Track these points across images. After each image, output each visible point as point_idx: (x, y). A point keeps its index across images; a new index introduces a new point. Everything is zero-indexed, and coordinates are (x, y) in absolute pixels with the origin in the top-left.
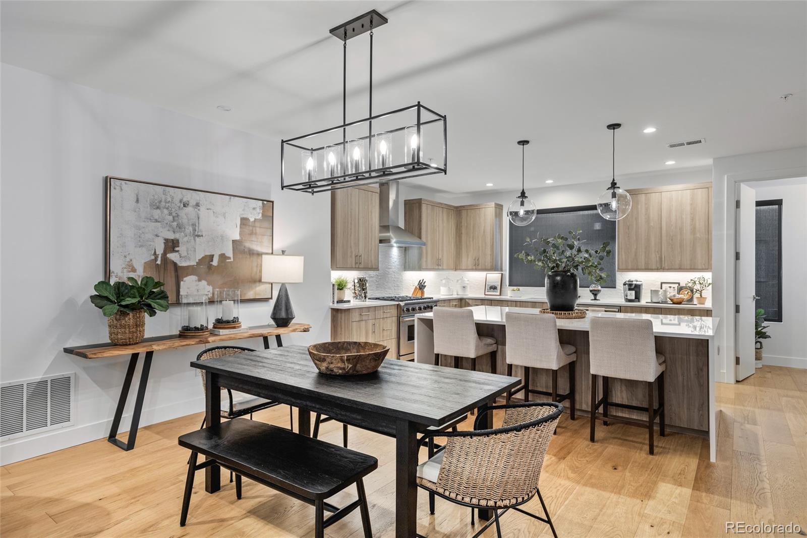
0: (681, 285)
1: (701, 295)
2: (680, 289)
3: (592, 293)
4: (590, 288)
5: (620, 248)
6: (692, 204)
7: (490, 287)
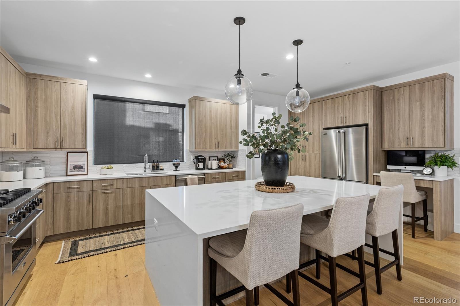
0: (219, 158)
1: (230, 164)
3: (174, 166)
4: (173, 162)
5: (196, 135)
6: (230, 113)
7: (73, 167)
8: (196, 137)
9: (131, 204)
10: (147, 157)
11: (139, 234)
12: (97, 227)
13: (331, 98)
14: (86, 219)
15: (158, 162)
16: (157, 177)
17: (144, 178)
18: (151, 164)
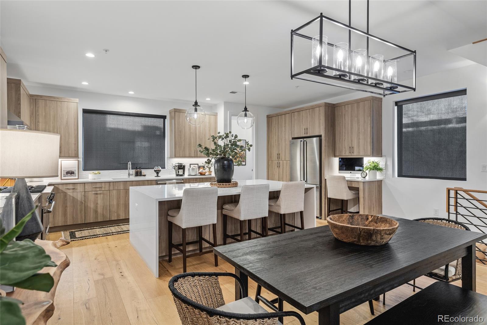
0: (199, 165)
1: (210, 170)
2: (199, 167)
3: (156, 172)
4: (154, 169)
5: (176, 144)
6: (209, 123)
7: (66, 172)
8: (176, 145)
9: (117, 204)
10: (130, 164)
11: (124, 228)
12: (89, 222)
13: (297, 111)
14: (79, 215)
15: (140, 168)
16: (139, 182)
17: (128, 182)
18: (134, 171)
